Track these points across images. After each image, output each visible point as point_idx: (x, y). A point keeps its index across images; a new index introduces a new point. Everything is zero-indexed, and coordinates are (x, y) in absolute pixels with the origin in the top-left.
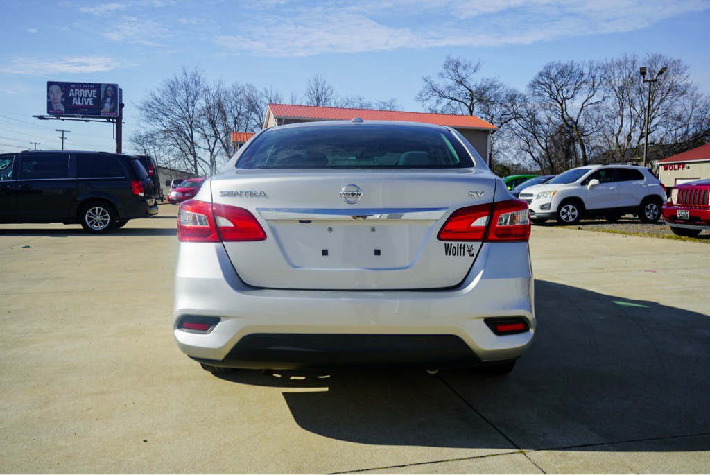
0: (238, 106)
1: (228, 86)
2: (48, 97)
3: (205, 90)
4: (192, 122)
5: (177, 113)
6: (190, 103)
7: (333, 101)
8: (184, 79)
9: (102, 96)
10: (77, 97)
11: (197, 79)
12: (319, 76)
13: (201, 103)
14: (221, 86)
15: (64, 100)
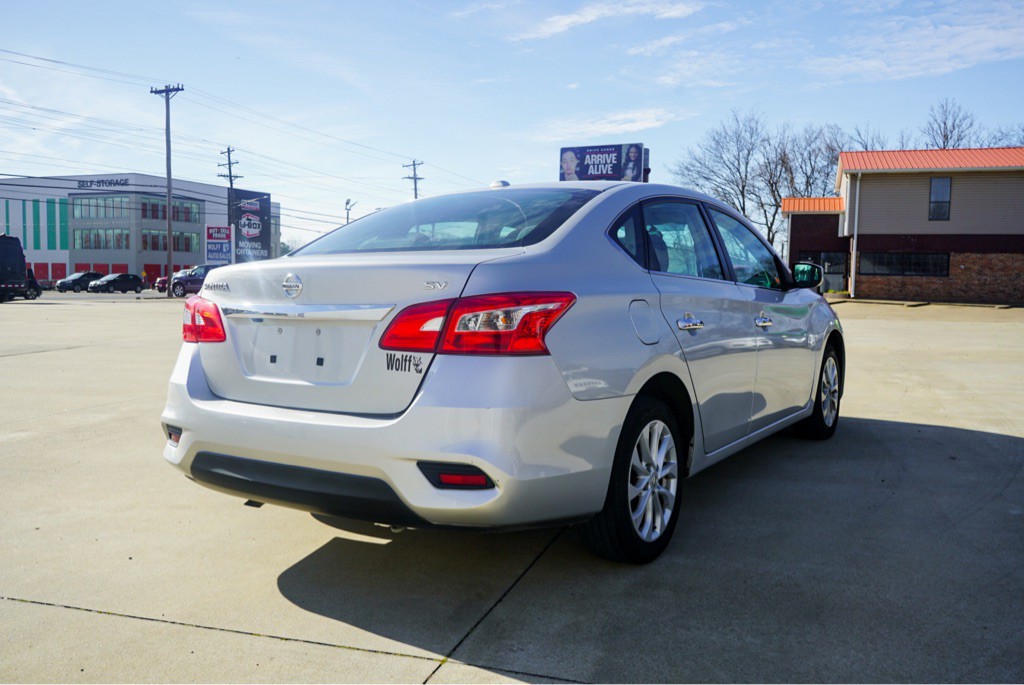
0: (813, 158)
1: (798, 130)
2: (561, 167)
3: (763, 140)
4: (743, 187)
5: (724, 175)
6: (742, 160)
7: (974, 138)
8: (734, 127)
9: (623, 161)
10: (594, 165)
11: (753, 125)
12: (950, 100)
13: (757, 159)
14: (787, 132)
15: (578, 169)
